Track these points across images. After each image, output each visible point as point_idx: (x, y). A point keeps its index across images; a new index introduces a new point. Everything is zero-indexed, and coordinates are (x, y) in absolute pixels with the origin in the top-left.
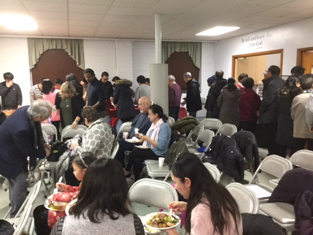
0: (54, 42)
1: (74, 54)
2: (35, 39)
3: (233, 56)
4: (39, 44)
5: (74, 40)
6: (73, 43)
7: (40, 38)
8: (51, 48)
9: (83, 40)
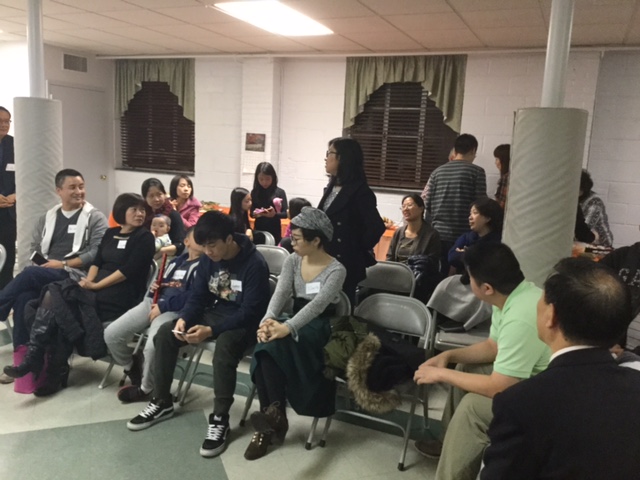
0: (400, 66)
1: (439, 93)
2: (360, 60)
4: (367, 73)
5: (446, 56)
6: (442, 66)
7: (372, 57)
8: (391, 81)
9: (466, 56)
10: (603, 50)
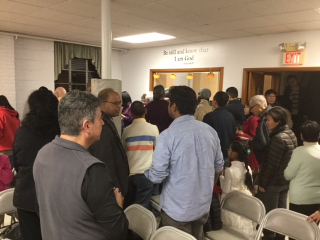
3: (151, 70)
10: (17, 35)
